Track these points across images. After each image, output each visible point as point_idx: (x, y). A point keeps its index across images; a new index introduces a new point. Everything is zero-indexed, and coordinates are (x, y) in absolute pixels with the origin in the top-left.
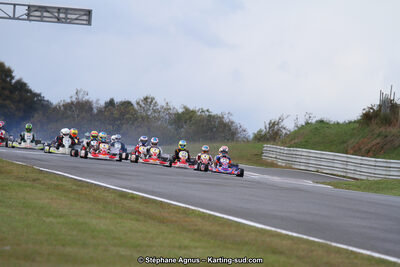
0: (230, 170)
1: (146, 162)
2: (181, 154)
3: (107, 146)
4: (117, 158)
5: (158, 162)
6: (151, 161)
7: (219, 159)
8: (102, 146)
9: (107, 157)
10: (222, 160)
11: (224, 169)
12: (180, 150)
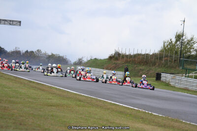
0: (148, 87)
1: (111, 83)
2: (127, 79)
3: (90, 75)
4: (95, 80)
5: (116, 83)
6: (113, 83)
7: (142, 81)
8: (87, 74)
9: (90, 80)
10: (144, 82)
11: (145, 86)
12: (126, 77)
